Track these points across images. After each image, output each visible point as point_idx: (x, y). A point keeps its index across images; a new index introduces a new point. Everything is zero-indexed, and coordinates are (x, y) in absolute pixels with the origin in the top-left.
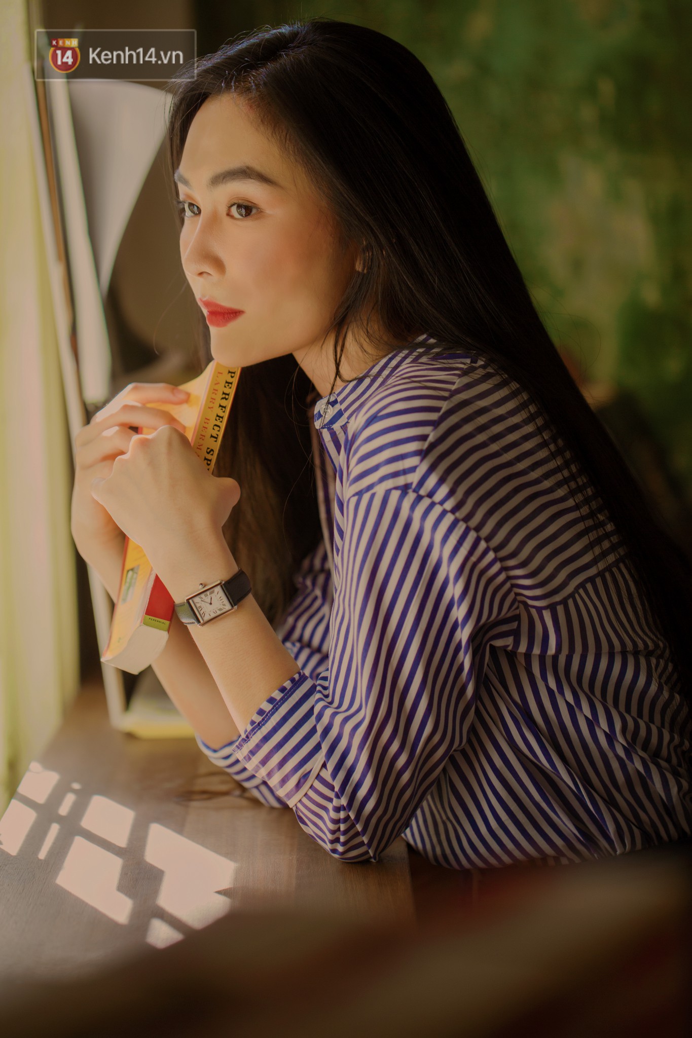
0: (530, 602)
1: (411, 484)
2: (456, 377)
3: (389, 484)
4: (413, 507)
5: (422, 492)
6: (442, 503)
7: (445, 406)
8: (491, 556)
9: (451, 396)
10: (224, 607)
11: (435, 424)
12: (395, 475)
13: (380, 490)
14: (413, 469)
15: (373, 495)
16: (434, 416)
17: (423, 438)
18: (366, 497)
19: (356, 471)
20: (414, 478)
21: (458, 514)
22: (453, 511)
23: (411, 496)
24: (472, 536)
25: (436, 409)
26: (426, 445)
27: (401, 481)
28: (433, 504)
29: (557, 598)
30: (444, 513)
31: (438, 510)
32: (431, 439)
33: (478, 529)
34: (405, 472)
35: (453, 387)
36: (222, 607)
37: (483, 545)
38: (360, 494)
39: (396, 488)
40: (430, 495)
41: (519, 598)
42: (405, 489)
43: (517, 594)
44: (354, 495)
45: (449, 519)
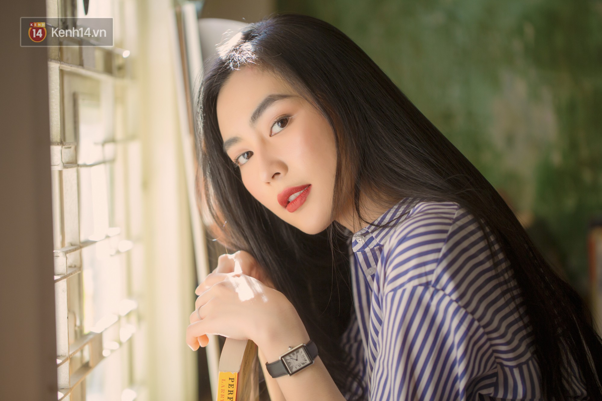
0: (506, 363)
1: (431, 281)
2: (455, 210)
3: (415, 282)
4: (432, 298)
5: (438, 287)
6: (450, 295)
7: (451, 229)
8: (481, 331)
9: (454, 222)
10: (306, 362)
11: (445, 241)
12: (420, 276)
13: (409, 287)
14: (431, 272)
15: (404, 291)
16: (444, 236)
17: (439, 250)
18: (400, 292)
19: (391, 275)
20: (432, 278)
21: (460, 303)
22: (457, 301)
23: (431, 289)
24: (469, 317)
25: (445, 232)
26: (441, 255)
27: (424, 280)
28: (444, 296)
29: (523, 360)
30: (451, 302)
31: (447, 300)
32: (444, 250)
33: (473, 313)
34: (426, 274)
35: (455, 216)
36: (304, 362)
37: (476, 324)
38: (395, 290)
39: (421, 285)
40: (443, 289)
41: (498, 360)
42: (427, 285)
43: (497, 358)
44: (391, 291)
45: (454, 306)
